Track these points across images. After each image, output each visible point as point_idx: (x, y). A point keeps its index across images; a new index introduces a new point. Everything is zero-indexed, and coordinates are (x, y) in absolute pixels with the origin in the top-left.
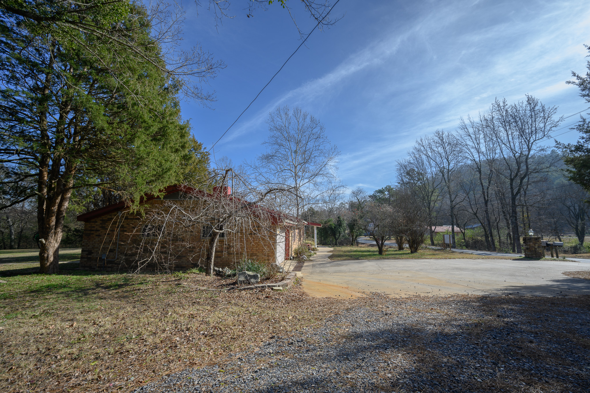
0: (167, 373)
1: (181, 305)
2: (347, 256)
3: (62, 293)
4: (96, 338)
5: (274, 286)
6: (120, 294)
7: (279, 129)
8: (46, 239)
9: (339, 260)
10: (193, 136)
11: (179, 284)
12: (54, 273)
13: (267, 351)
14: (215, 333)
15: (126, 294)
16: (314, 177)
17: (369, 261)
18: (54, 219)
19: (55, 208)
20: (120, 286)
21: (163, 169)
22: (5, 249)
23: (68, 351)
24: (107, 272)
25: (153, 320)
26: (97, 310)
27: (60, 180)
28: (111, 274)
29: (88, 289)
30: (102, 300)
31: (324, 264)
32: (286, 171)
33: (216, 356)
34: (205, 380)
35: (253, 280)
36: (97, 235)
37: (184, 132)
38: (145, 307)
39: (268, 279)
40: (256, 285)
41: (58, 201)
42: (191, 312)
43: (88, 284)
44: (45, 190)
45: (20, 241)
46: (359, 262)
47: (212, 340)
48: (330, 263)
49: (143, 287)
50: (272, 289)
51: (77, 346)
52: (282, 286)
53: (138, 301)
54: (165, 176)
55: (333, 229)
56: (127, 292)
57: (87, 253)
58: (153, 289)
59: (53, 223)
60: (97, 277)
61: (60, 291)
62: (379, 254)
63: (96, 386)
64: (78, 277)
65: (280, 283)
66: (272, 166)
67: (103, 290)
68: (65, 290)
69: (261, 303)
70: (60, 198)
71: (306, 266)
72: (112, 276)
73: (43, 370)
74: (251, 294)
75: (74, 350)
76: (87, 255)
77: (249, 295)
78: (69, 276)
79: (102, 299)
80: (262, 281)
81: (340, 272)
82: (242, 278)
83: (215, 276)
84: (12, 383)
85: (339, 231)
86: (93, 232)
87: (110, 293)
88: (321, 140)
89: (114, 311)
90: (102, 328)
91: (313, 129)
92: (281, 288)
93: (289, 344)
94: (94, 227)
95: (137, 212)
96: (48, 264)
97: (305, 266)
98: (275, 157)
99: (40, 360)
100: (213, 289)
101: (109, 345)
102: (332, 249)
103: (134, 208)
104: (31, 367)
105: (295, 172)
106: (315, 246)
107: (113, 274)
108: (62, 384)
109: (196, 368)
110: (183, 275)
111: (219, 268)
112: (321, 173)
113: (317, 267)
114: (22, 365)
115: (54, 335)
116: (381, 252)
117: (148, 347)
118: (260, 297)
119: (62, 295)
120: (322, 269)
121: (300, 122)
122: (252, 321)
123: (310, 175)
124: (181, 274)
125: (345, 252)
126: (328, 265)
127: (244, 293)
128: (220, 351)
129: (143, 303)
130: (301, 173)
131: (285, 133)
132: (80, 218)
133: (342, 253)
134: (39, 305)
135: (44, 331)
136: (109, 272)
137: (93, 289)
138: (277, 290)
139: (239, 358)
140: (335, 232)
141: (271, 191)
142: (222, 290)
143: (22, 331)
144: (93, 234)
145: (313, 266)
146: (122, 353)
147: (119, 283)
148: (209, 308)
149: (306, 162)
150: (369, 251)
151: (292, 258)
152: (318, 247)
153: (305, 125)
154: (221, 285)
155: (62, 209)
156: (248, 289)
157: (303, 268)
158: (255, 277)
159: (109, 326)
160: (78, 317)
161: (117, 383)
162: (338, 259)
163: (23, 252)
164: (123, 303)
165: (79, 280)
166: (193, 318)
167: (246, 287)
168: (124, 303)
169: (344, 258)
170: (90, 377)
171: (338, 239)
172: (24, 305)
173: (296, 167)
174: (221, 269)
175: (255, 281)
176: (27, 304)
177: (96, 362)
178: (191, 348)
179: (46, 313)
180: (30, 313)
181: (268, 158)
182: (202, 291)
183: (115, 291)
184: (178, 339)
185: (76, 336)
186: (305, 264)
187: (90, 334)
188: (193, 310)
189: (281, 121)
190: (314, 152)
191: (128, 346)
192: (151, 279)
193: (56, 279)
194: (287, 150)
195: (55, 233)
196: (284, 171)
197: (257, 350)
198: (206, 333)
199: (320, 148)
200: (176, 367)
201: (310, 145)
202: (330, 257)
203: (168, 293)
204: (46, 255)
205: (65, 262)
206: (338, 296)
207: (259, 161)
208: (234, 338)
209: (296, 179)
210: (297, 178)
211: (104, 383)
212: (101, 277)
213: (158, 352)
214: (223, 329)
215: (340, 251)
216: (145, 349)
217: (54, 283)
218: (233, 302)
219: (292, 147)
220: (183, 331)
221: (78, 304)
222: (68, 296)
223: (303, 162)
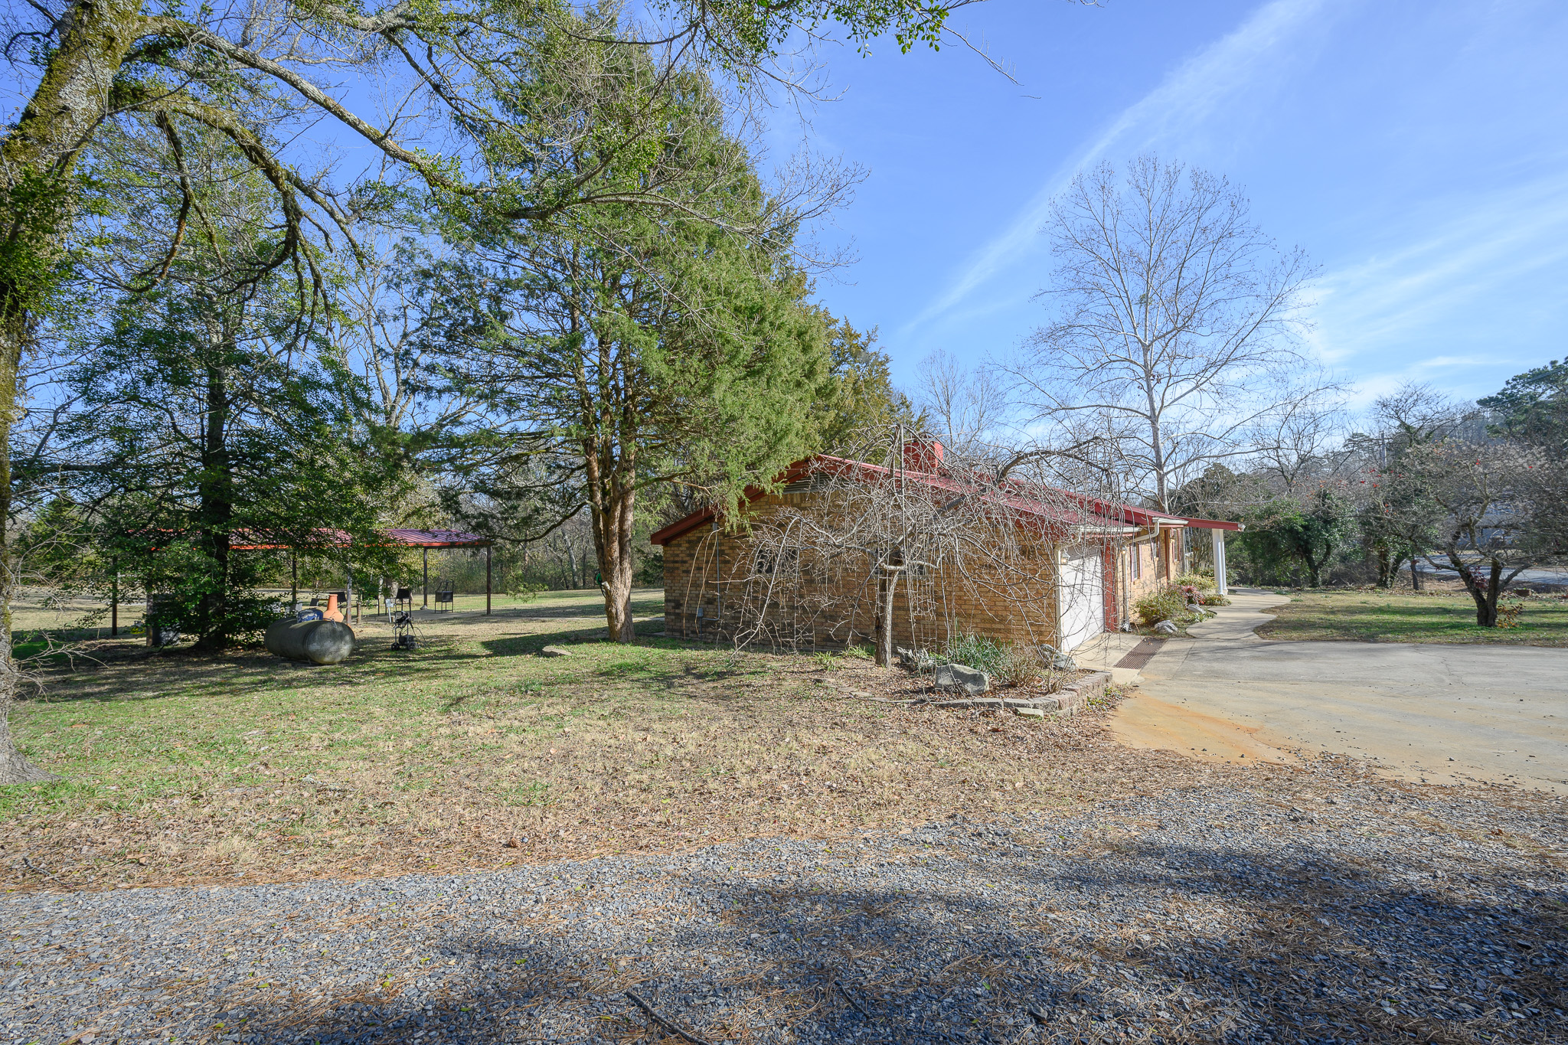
0: (752, 835)
1: (811, 727)
2: (1331, 626)
3: (638, 680)
4: (673, 764)
5: (1023, 706)
6: (719, 691)
7: (1086, 244)
8: (611, 582)
9: (1290, 641)
10: (847, 323)
11: (818, 681)
12: (628, 642)
13: (923, 837)
14: (849, 789)
15: (727, 692)
16: (1213, 370)
17: (1416, 648)
18: (616, 545)
19: (615, 527)
20: (720, 675)
21: (775, 434)
22: (568, 588)
23: (637, 777)
24: (705, 643)
25: (757, 747)
26: (681, 717)
27: (614, 476)
28: (711, 649)
29: (674, 677)
30: (691, 700)
31: (1231, 649)
32: (1115, 365)
33: (834, 827)
34: (798, 858)
35: (970, 687)
36: (684, 572)
37: (808, 338)
38: (751, 722)
39: (1013, 685)
40: (978, 700)
41: (618, 513)
42: (825, 743)
43: (676, 668)
44: (599, 495)
45: (584, 576)
46: (1370, 650)
47: (840, 800)
48: (1254, 646)
49: (756, 681)
50: (1016, 712)
51: (649, 772)
52: (1046, 707)
53: (742, 708)
54: (779, 447)
55: (1297, 532)
56: (729, 688)
57: (674, 603)
58: (771, 686)
59: (616, 554)
60: (690, 654)
61: (636, 676)
62: (1480, 623)
63: (663, 832)
64: (661, 651)
65: (1039, 700)
66: (1069, 359)
67: (695, 681)
68: (642, 675)
69: (975, 744)
70: (619, 507)
71: (1167, 653)
72: (711, 653)
73: (610, 796)
74: (959, 718)
75: (644, 776)
76: (674, 608)
77: (952, 721)
78: (648, 649)
79: (691, 697)
80: (994, 692)
81: (1276, 678)
82: (945, 680)
83: (895, 669)
84: (579, 806)
85: (1326, 540)
86: (677, 565)
87: (704, 687)
88: (1236, 243)
89: (704, 723)
90: (682, 750)
91: (1201, 210)
92: (1040, 712)
93: (973, 835)
94: (677, 555)
95: (738, 527)
96: (619, 626)
97: (1165, 653)
98: (1077, 330)
99: (606, 783)
100: (883, 699)
101: (688, 777)
102: (1285, 600)
103: (733, 518)
104: (597, 790)
105: (1145, 366)
106: (1218, 589)
107: (714, 649)
108: (627, 820)
109: (793, 837)
110: (833, 660)
111: (907, 649)
112: (1238, 353)
113: (1203, 658)
114: (588, 786)
115: (623, 750)
116: (1487, 615)
117: (738, 792)
118: (979, 729)
119: (639, 684)
120: (1216, 666)
121: (1154, 200)
122: (930, 779)
123: (1200, 363)
124: (828, 659)
125: (1333, 613)
126: (1246, 654)
127: (943, 714)
128: (845, 821)
129: (750, 713)
130: (1164, 365)
131: (1104, 248)
132: (655, 538)
133: (1315, 617)
134: (608, 700)
135: (612, 741)
136: (709, 645)
137: (681, 677)
138: (1029, 715)
139: (865, 839)
140: (1307, 542)
141: (1019, 458)
142: (899, 702)
143: (588, 738)
144: (678, 568)
145: (1192, 653)
146: (703, 793)
147: (719, 669)
148: (860, 738)
149: (1183, 324)
150: (1445, 611)
151: (1127, 626)
152: (1231, 592)
153: (1175, 202)
154: (899, 692)
155: (626, 527)
156: (955, 705)
157: (1155, 658)
158: (977, 679)
159: (692, 748)
160: (655, 727)
161: (687, 834)
162: (1288, 635)
163: (591, 595)
164: (719, 709)
165: (662, 657)
166: (825, 754)
167: (952, 702)
168: (722, 709)
169: (1316, 634)
170: (658, 819)
171: (1321, 564)
172: (592, 696)
173: (1146, 349)
174: (910, 653)
175: (976, 688)
176: (596, 695)
177: (668, 801)
178: (800, 807)
179: (616, 713)
180: (597, 709)
181: (1055, 336)
182: (860, 700)
183: (711, 684)
184: (786, 787)
185: (649, 756)
186: (1167, 647)
187: (666, 756)
188: (827, 739)
189: (1088, 213)
190: (1210, 290)
191: (712, 785)
192: (774, 664)
193: (631, 653)
194: (1115, 301)
195: (622, 571)
196: (1109, 366)
197: (906, 831)
198: (835, 785)
199: (1233, 270)
200: (766, 831)
201: (1196, 267)
202: (1263, 629)
203: (797, 697)
204: (614, 611)
205: (646, 619)
206: (1199, 750)
207: (1025, 351)
208: (879, 804)
209: (1149, 385)
210: (1153, 383)
211: (673, 831)
212: (694, 653)
213: (751, 804)
214: (867, 784)
215: (1310, 609)
216: (733, 793)
217: (628, 661)
218: (913, 731)
219: (1130, 286)
220: (799, 775)
221: (658, 704)
222: (646, 686)
223: (1171, 326)
